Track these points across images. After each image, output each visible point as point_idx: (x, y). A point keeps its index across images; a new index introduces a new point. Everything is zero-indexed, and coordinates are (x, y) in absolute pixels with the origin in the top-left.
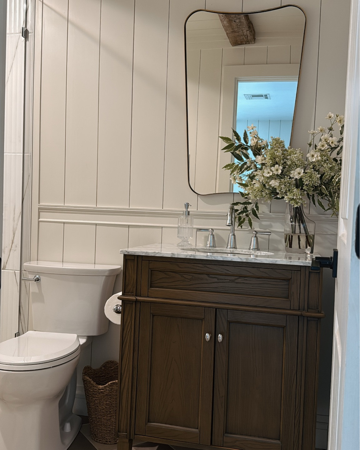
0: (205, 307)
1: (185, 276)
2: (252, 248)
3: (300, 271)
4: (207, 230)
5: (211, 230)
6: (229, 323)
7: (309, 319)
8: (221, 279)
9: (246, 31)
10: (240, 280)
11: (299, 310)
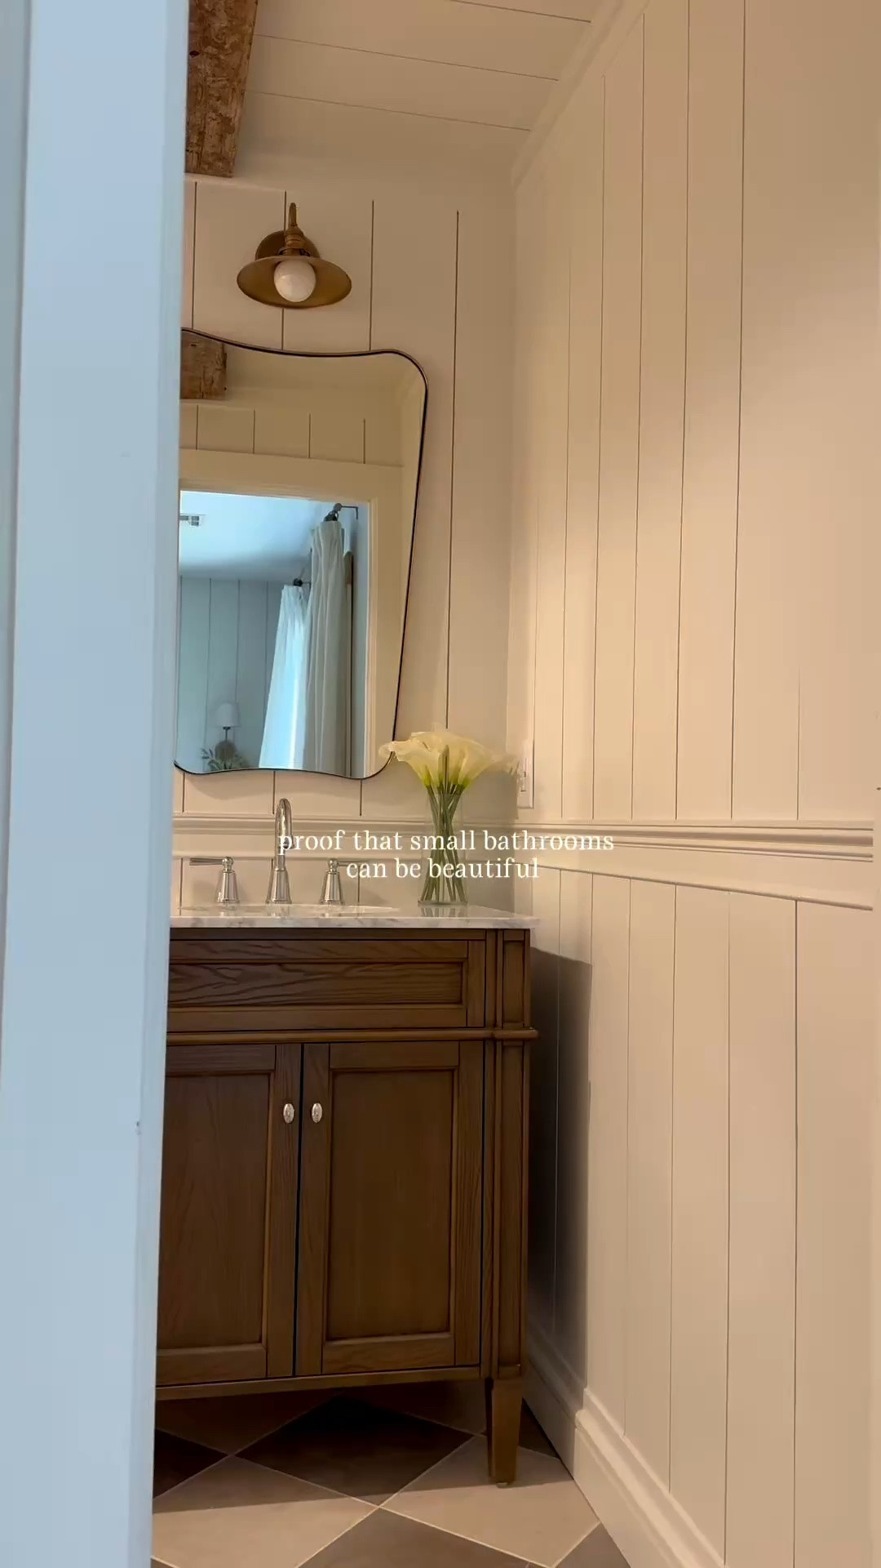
0: (277, 1043)
1: (223, 972)
2: (327, 898)
3: (485, 940)
4: (217, 861)
5: (226, 860)
6: (334, 1074)
7: (505, 1044)
8: (312, 974)
9: (213, 372)
10: (355, 972)
11: (484, 1026)
